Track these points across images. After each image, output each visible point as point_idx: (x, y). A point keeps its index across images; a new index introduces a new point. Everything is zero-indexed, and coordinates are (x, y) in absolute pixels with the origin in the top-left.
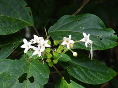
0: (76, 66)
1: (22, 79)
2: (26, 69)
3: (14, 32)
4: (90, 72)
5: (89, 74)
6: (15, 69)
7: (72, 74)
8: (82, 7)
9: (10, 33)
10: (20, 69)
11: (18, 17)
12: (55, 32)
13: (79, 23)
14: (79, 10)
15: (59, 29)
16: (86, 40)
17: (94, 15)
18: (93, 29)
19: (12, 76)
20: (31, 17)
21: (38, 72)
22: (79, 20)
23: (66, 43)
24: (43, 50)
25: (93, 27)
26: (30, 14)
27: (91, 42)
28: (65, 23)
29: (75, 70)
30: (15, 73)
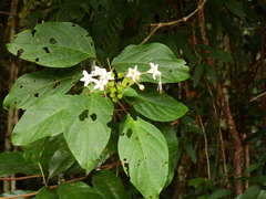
0: (143, 102)
1: (83, 117)
2: (88, 105)
4: (159, 108)
5: (157, 110)
6: (75, 106)
7: (139, 111)
10: (80, 105)
11: (78, 47)
12: (120, 64)
13: (146, 53)
14: (146, 40)
15: (124, 60)
16: (154, 71)
18: (161, 60)
19: (71, 113)
20: (92, 48)
21: (100, 108)
22: (146, 51)
23: (131, 75)
24: (105, 82)
25: (161, 58)
26: (92, 44)
27: (160, 73)
28: (131, 54)
29: (142, 105)
30: (75, 110)
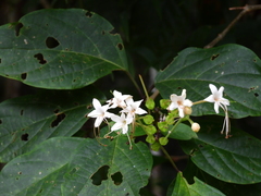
1: (100, 177)
2: (108, 157)
3: (87, 84)
4: (237, 160)
5: (234, 164)
6: (85, 158)
7: (200, 165)
8: (226, 31)
9: (79, 86)
10: (95, 157)
11: (96, 53)
12: (168, 82)
13: (215, 63)
14: (220, 36)
15: (176, 75)
16: (216, 99)
17: (242, 47)
18: (241, 75)
19: (79, 172)
20: (122, 53)
21: (130, 162)
22: (214, 58)
23: (177, 106)
25: (241, 71)
26: (120, 46)
27: (226, 102)
28: (188, 64)
30: (86, 166)
